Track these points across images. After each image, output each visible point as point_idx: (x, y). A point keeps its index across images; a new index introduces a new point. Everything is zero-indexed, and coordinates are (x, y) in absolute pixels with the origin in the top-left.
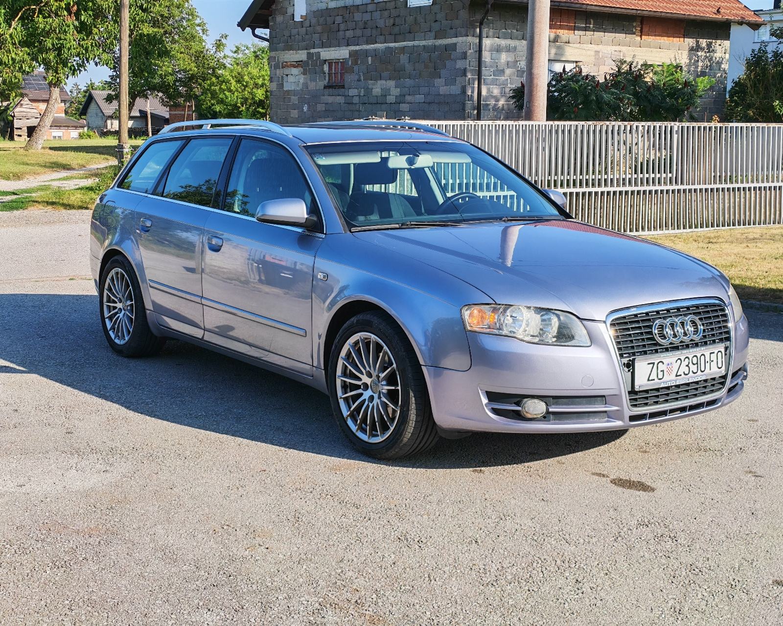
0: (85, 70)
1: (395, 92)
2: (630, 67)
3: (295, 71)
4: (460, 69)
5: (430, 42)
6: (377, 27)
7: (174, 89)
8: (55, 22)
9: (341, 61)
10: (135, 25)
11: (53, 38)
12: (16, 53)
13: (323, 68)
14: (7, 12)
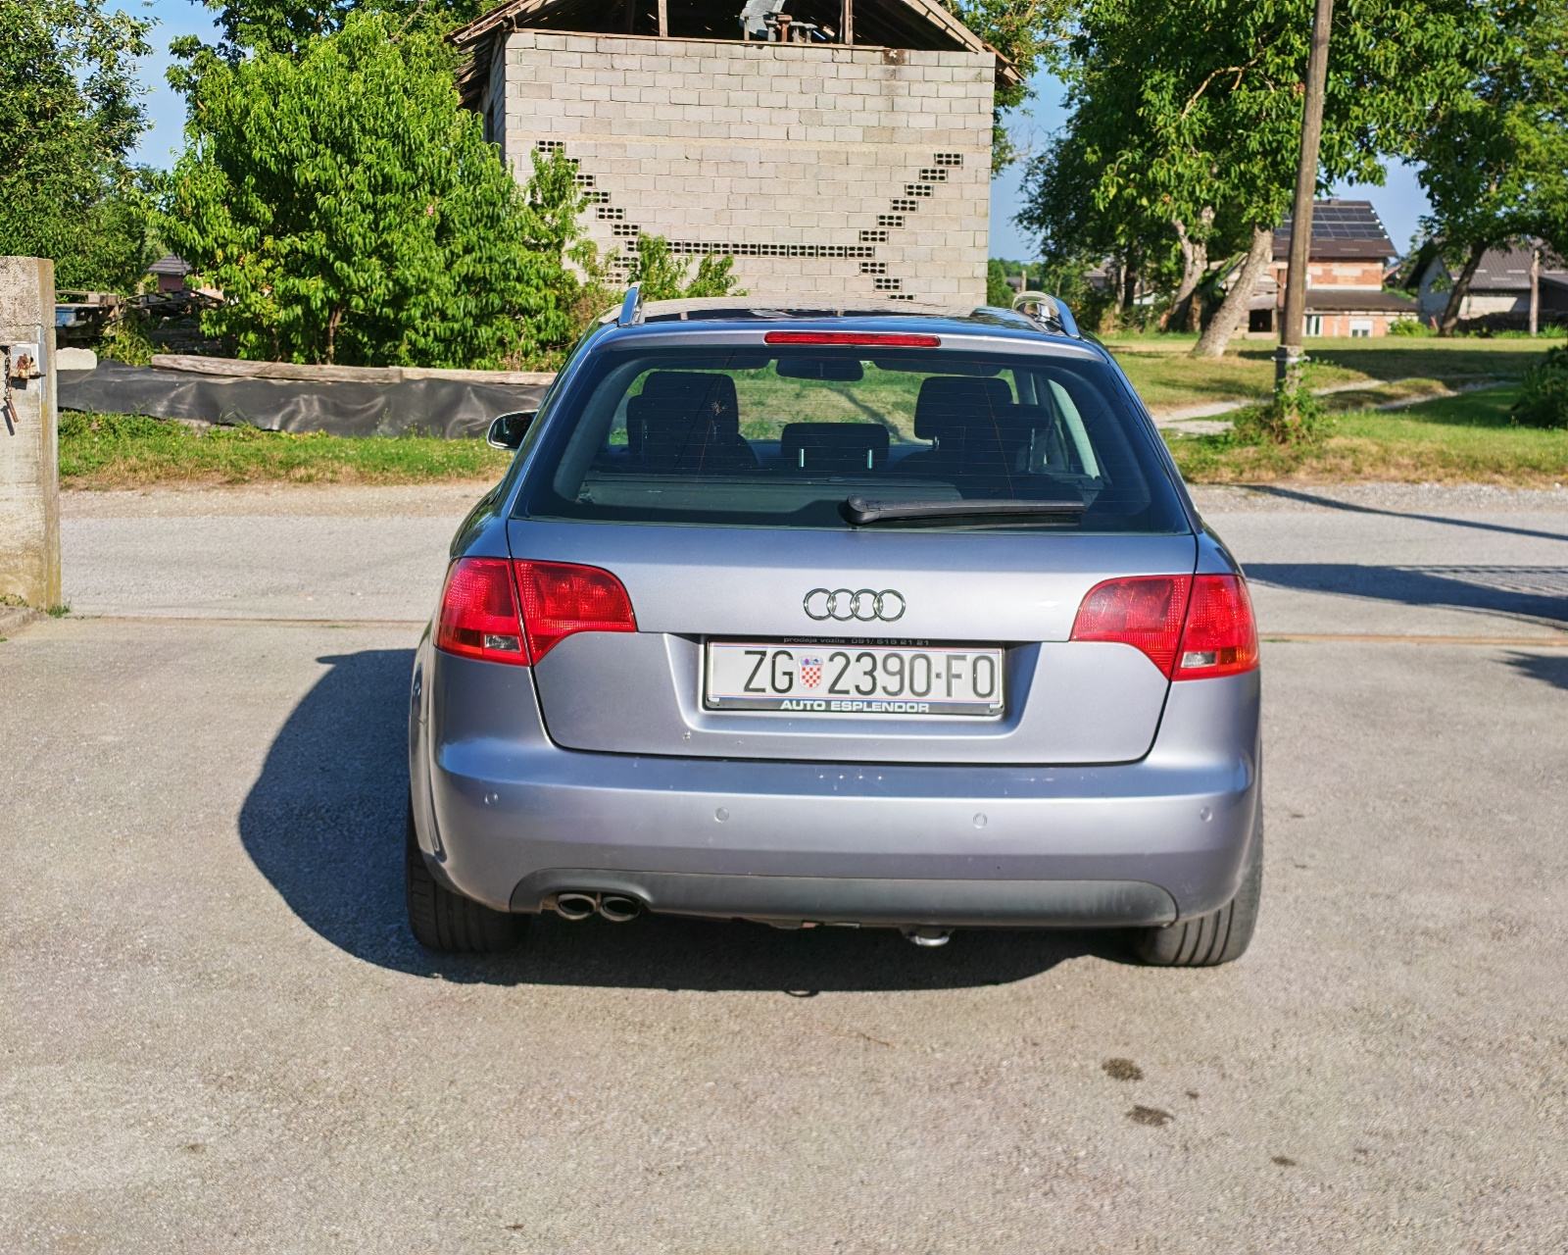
8: (1271, 97)
11: (1263, 130)
12: (1185, 164)
14: (1180, 81)
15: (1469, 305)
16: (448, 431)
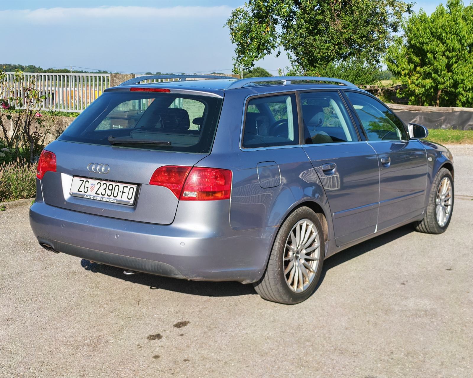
16: (465, 128)
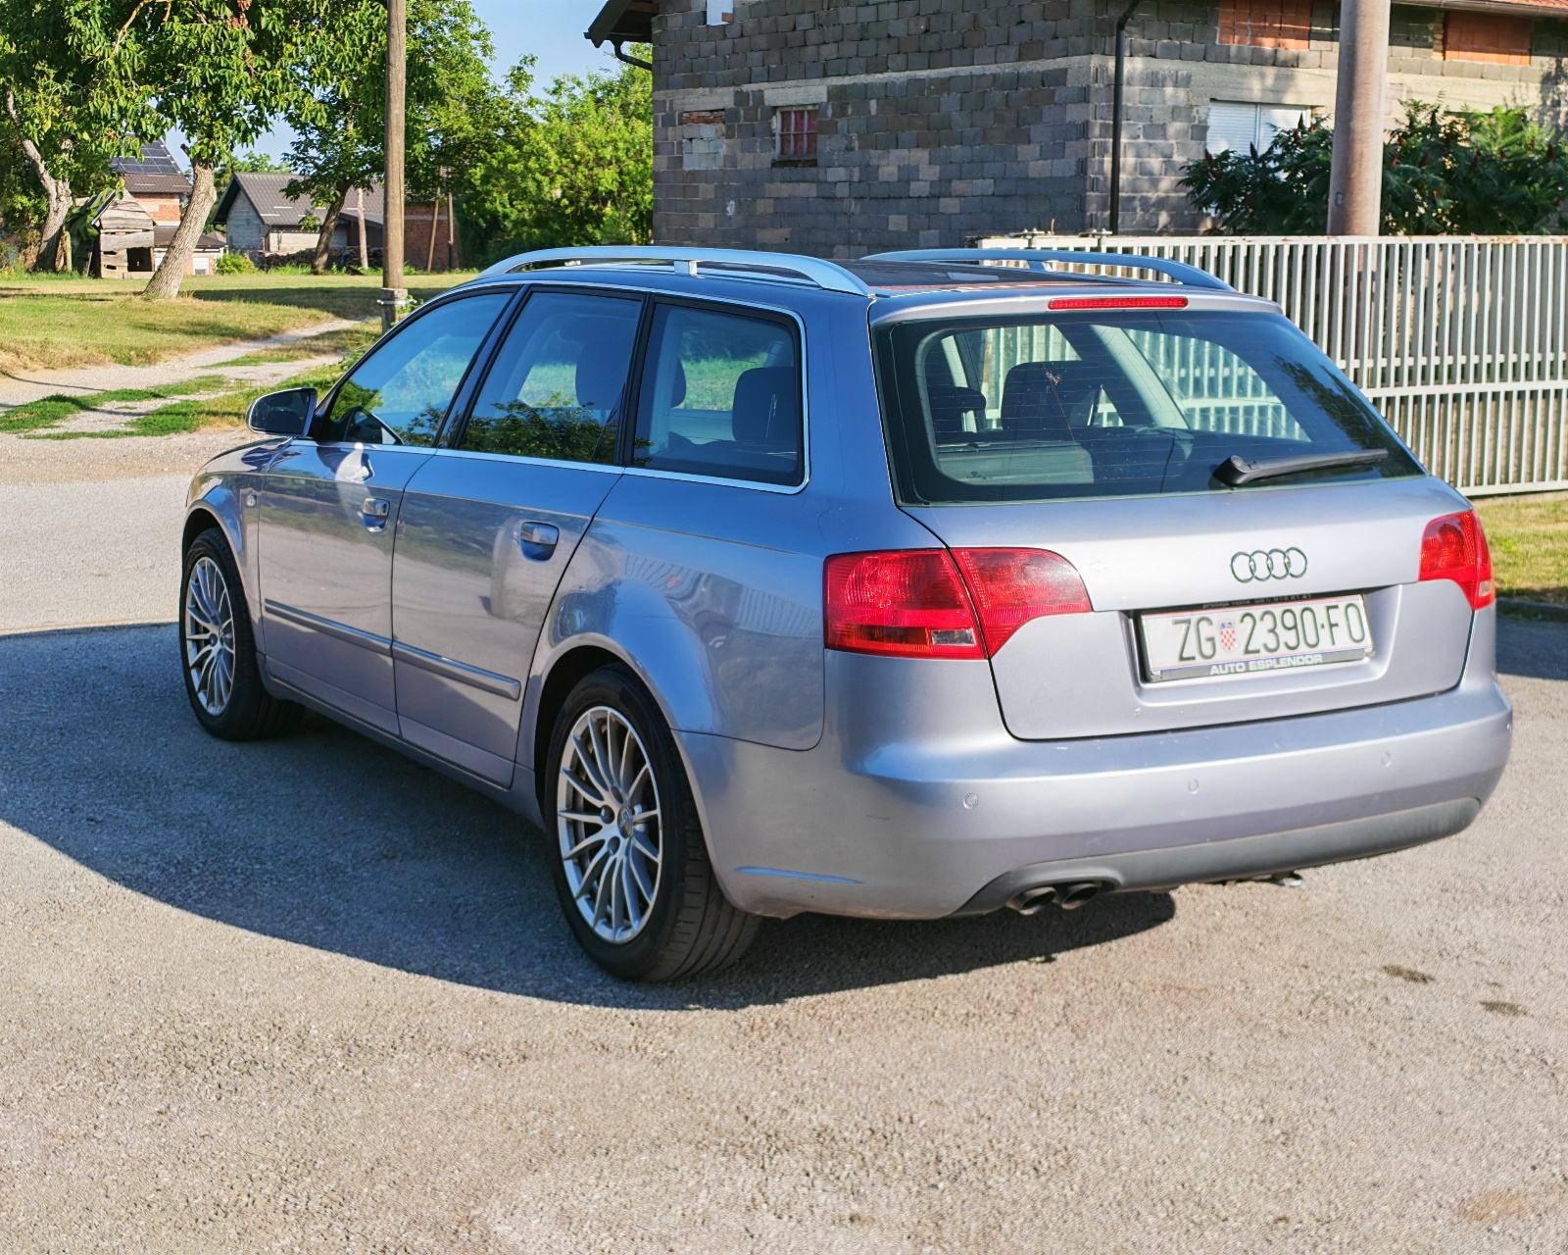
0: (268, 130)
1: (929, 173)
2: (1433, 118)
3: (707, 131)
4: (1072, 124)
5: (1005, 68)
6: (889, 36)
7: (427, 169)
8: (207, 31)
9: (810, 108)
10: (370, 36)
11: (203, 64)
12: (126, 97)
13: (770, 124)
14: (105, 10)
15: (279, 242)
